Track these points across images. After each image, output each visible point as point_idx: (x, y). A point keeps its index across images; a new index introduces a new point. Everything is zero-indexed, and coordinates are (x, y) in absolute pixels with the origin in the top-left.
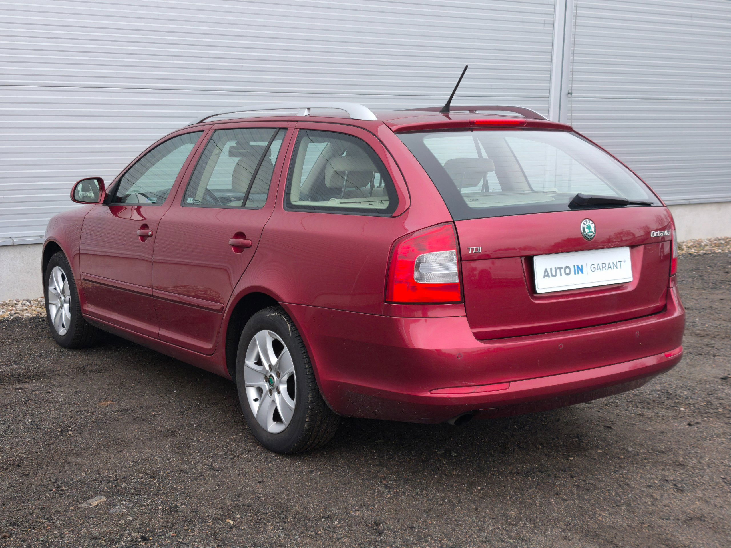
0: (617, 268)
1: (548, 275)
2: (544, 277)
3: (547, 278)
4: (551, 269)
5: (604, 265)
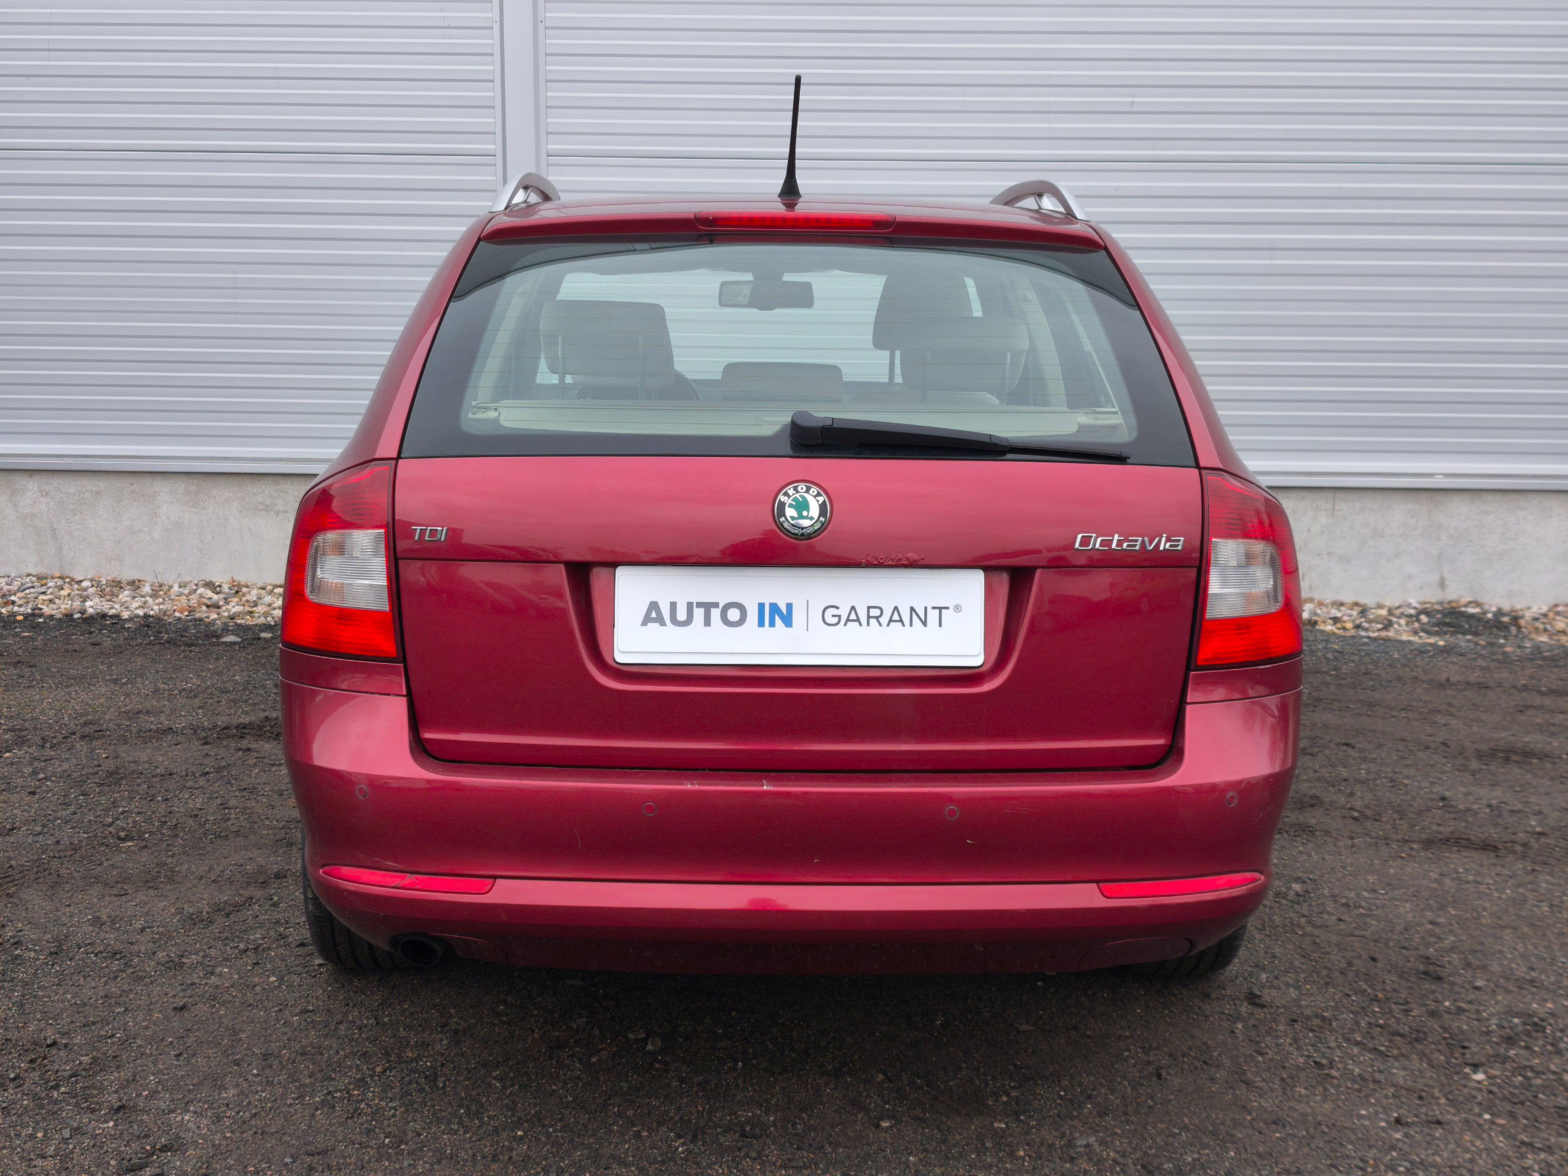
0: (925, 623)
1: (661, 621)
2: (645, 623)
3: (654, 627)
4: (673, 606)
5: (875, 612)
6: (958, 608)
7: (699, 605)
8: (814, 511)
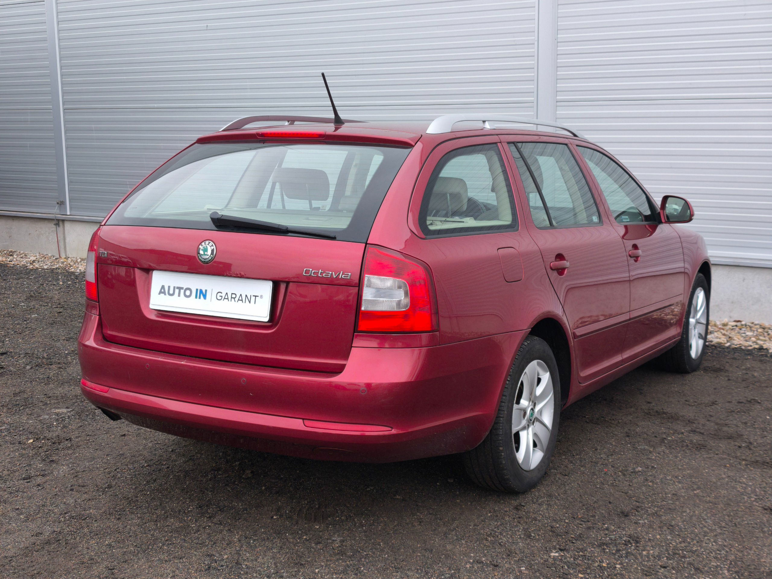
0: (250, 302)
1: (164, 293)
2: (159, 294)
3: (162, 295)
4: (169, 287)
5: (234, 296)
6: (261, 297)
7: (178, 288)
8: (209, 252)
